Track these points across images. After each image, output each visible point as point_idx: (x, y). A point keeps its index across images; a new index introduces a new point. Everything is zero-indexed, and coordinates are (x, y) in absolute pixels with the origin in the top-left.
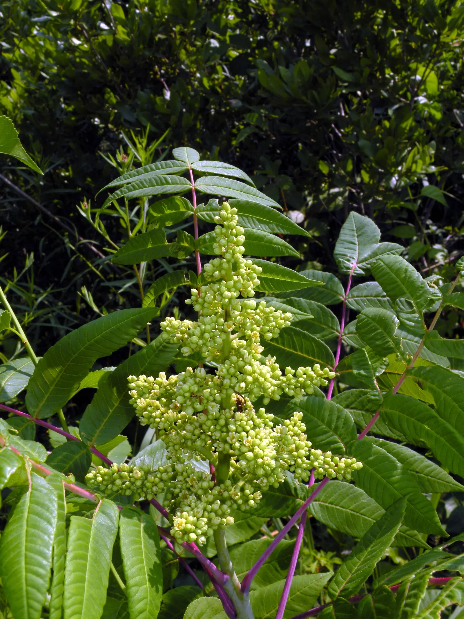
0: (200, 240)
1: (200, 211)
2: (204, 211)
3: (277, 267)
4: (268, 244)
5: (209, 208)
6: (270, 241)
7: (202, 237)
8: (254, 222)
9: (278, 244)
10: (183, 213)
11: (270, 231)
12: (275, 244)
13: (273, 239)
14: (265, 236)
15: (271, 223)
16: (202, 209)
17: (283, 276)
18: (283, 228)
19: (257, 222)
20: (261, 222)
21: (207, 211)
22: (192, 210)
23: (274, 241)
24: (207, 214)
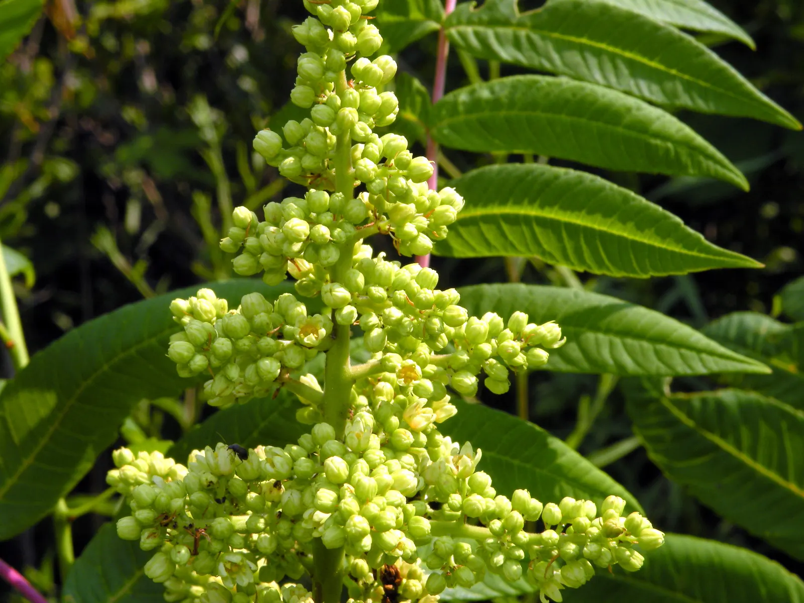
0: (443, 105)
1: (459, 23)
2: (470, 22)
3: (626, 199)
4: (633, 134)
5: (485, 17)
6: (642, 127)
7: (450, 97)
8: (616, 67)
9: (665, 137)
10: (414, 24)
11: (659, 98)
12: (657, 135)
13: (651, 121)
14: (629, 110)
15: (673, 78)
16: (464, 18)
17: (640, 227)
18: (704, 94)
19: (625, 71)
20: (636, 70)
21: (481, 23)
22: (438, 19)
23: (656, 126)
24: (477, 34)
